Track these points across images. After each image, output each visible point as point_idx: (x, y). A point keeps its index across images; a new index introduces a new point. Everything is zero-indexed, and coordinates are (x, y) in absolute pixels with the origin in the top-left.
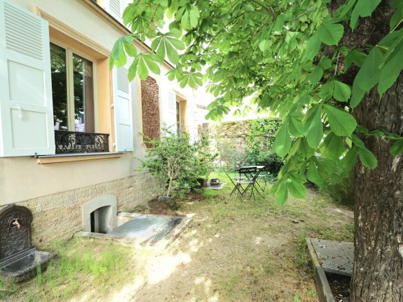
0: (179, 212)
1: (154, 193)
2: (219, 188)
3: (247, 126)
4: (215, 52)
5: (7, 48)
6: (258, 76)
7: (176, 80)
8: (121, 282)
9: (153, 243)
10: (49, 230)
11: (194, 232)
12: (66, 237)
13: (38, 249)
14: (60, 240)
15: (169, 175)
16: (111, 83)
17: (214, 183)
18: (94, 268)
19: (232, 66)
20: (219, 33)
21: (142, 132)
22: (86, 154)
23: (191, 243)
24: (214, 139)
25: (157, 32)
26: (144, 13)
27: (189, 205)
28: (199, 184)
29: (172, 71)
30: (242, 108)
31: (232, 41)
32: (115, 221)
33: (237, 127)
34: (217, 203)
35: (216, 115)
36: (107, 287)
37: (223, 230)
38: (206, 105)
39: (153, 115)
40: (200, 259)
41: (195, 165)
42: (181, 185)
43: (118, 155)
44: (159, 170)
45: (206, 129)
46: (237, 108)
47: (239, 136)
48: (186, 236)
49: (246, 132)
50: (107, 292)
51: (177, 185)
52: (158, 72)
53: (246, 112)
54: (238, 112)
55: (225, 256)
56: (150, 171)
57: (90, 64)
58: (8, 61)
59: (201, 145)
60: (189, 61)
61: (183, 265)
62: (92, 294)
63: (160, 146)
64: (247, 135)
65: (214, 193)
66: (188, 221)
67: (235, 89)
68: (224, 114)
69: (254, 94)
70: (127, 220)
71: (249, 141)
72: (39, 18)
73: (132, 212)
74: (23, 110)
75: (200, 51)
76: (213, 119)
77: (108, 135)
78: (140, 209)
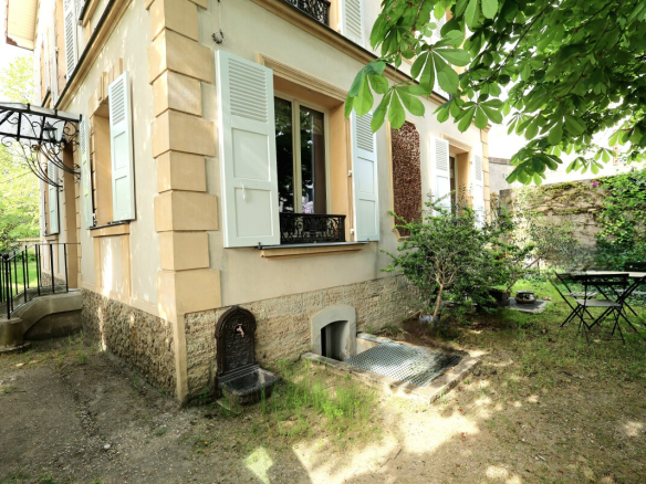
0: (455, 345)
1: (411, 308)
2: (535, 311)
3: (600, 190)
4: (528, 54)
5: (232, 113)
6: (635, 83)
7: (451, 119)
8: (364, 439)
9: (410, 389)
10: (273, 345)
11: (484, 384)
12: (291, 357)
13: (262, 368)
14: (285, 360)
15: (437, 280)
16: (348, 140)
17: (523, 299)
18: (327, 407)
19: (567, 73)
20: (539, 16)
21: (393, 210)
22: (315, 244)
23: (479, 402)
24: (523, 219)
25: (421, 44)
26: (400, 20)
27: (474, 335)
28: (494, 300)
29: (445, 106)
30: (589, 155)
31: (568, 25)
32: (354, 345)
33: (577, 194)
34: (531, 339)
35: (530, 173)
36: (343, 440)
37: (545, 390)
38: (509, 156)
39: (410, 182)
40: (498, 436)
41: (485, 265)
42: (459, 299)
43: (358, 248)
44: (420, 271)
45: (507, 199)
46: (577, 156)
47: (581, 212)
48: (469, 387)
49: (599, 203)
50: (344, 448)
51: (451, 298)
52: (421, 111)
53: (600, 161)
54: (580, 163)
55: (552, 442)
56: (406, 272)
57: (320, 116)
58: (233, 129)
59: (497, 229)
60: (476, 83)
61: (463, 437)
62: (324, 444)
63: (422, 232)
64: (600, 209)
65: (523, 319)
66: (473, 362)
67: (575, 118)
68: (547, 170)
69: (621, 122)
70: (370, 346)
71: (607, 220)
72: (264, 68)
73: (378, 334)
74: (246, 189)
75: (499, 60)
76: (523, 180)
77: (343, 217)
78: (389, 332)
